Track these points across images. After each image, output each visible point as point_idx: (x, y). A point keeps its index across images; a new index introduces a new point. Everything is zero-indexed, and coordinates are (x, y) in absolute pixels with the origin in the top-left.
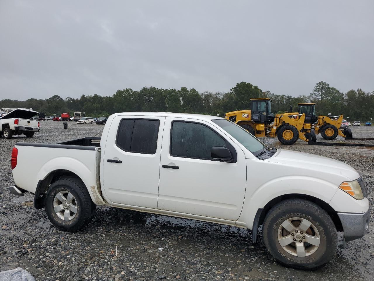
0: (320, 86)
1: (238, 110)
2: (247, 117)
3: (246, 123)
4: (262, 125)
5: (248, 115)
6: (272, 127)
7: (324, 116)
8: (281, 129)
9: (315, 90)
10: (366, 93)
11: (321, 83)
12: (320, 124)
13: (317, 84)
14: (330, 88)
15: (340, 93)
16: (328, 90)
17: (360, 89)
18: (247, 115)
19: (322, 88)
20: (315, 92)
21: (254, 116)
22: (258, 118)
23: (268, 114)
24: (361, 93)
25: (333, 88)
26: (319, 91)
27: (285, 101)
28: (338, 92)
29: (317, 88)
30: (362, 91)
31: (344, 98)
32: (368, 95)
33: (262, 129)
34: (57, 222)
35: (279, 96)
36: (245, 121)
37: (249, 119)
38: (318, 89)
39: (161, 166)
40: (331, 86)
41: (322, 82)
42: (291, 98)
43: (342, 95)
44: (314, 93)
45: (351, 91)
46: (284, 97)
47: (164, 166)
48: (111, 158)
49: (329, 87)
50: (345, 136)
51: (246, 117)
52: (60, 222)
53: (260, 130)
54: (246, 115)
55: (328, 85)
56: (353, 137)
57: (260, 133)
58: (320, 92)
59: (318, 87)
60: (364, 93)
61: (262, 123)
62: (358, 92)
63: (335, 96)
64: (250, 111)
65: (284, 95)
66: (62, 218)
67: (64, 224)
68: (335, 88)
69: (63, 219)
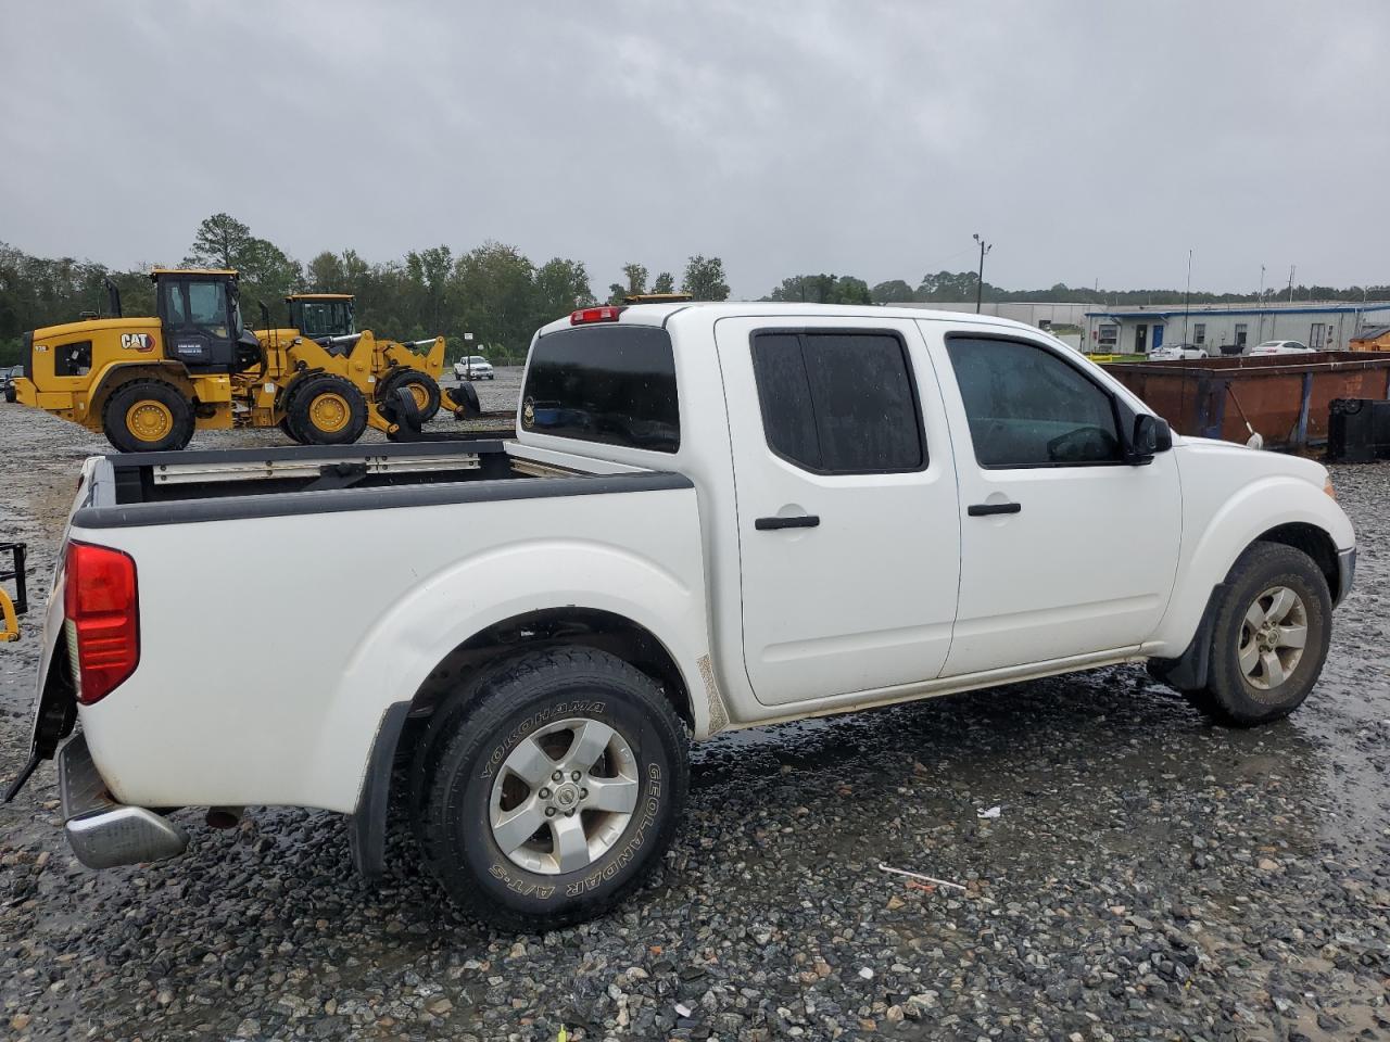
0: (218, 231)
1: (93, 317)
2: (144, 344)
3: (143, 374)
4: (221, 381)
5: (148, 340)
6: (260, 387)
7: (391, 343)
8: (300, 394)
9: (199, 247)
10: (371, 265)
11: (219, 221)
12: (380, 369)
13: (204, 222)
14: (254, 242)
15: (289, 260)
16: (246, 250)
17: (350, 252)
18: (143, 337)
19: (225, 239)
20: (202, 255)
21: (183, 343)
22: (200, 351)
23: (234, 333)
24: (358, 267)
25: (262, 242)
26: (214, 251)
27: (77, 285)
28: (280, 257)
29: (206, 239)
30: (356, 260)
31: (303, 280)
32: (377, 272)
33: (225, 396)
34: (532, 895)
35: (48, 263)
36: (136, 366)
37: (156, 356)
38: (211, 241)
39: (965, 512)
40: (255, 233)
41: (224, 216)
42: (103, 274)
43: (297, 269)
44: (200, 259)
45: (323, 256)
46: (72, 267)
47: (976, 511)
48: (772, 513)
49: (248, 239)
50: (460, 408)
51: (140, 350)
52: (545, 892)
53: (217, 399)
54: (138, 340)
55: (244, 230)
56: (483, 410)
57: (212, 414)
58: (219, 256)
59: (210, 236)
60: (365, 267)
61: (219, 371)
62: (345, 262)
63: (276, 273)
64: (154, 321)
65: (68, 261)
66: (550, 867)
67: (574, 891)
68: (270, 244)
69: (558, 871)
